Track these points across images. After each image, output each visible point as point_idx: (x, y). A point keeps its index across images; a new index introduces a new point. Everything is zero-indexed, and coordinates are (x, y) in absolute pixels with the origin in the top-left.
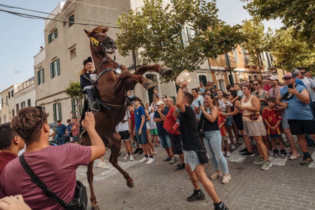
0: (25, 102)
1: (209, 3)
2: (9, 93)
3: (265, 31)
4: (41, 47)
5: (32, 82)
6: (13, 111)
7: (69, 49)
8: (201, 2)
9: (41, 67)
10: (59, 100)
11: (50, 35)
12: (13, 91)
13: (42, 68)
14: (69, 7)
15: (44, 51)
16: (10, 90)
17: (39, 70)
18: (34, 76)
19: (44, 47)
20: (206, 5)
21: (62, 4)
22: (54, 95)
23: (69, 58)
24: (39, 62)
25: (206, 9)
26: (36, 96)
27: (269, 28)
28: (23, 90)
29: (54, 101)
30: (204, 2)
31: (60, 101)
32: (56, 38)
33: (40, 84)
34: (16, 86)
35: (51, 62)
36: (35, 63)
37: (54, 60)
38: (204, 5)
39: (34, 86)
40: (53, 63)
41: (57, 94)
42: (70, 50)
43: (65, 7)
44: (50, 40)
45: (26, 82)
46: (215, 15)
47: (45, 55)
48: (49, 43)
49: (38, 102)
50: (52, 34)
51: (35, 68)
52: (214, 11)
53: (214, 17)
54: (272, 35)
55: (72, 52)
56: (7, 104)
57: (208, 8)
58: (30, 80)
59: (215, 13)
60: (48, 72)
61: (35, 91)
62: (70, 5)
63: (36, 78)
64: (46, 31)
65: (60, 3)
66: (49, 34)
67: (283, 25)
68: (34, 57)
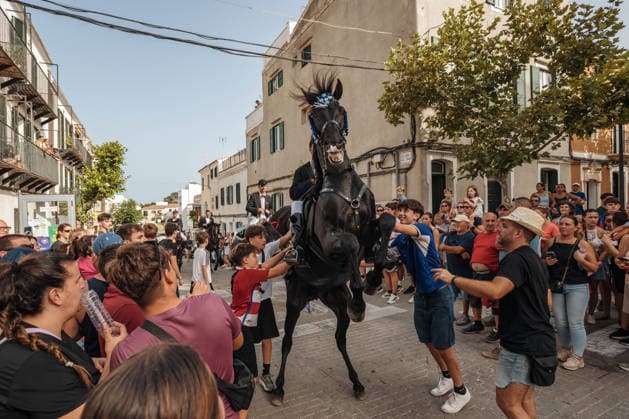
0: (232, 187)
1: (601, 10)
2: (212, 171)
4: (257, 102)
5: (243, 157)
6: (217, 198)
7: (299, 106)
8: (580, 10)
9: (256, 134)
10: (281, 189)
11: (272, 82)
12: (216, 169)
13: (258, 136)
14: (303, 31)
15: (261, 109)
16: (213, 167)
17: (252, 139)
18: (245, 147)
19: (261, 101)
20: (592, 15)
21: (293, 25)
22: (274, 180)
23: (300, 121)
24: (253, 125)
25: (589, 27)
26: (249, 181)
28: (230, 168)
29: (275, 190)
30: (588, 8)
31: (283, 191)
32: (280, 86)
33: (253, 160)
34: (220, 162)
35: (272, 126)
36: (248, 128)
37: (277, 123)
38: (586, 15)
39: (245, 163)
40: (274, 128)
41: (278, 179)
42: (302, 108)
43: (297, 31)
44: (271, 90)
45: (235, 156)
46: (611, 39)
47: (262, 115)
48: (269, 95)
49: (250, 188)
50: (274, 79)
51: (247, 135)
52: (610, 29)
53: (608, 43)
55: (303, 111)
56: (209, 187)
57: (597, 24)
58: (239, 154)
59: (611, 34)
60: (266, 144)
61: (246, 171)
62: (305, 27)
63: (249, 151)
64: (264, 74)
65: (288, 23)
66: (269, 79)
68: (247, 118)
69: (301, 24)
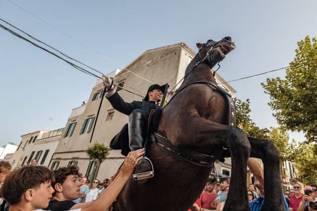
0: (42, 151)
1: (244, 103)
2: (32, 138)
3: (290, 141)
4: (84, 102)
5: (60, 133)
6: (26, 158)
7: (108, 110)
8: (237, 101)
9: (75, 120)
10: (77, 158)
11: (96, 94)
12: (36, 137)
13: (76, 122)
14: (122, 75)
15: (84, 107)
16: (34, 135)
17: (71, 123)
18: (64, 127)
19: (86, 103)
20: (241, 104)
21: (118, 71)
22: (75, 152)
23: (105, 119)
24: (75, 115)
25: (240, 108)
26: (56, 150)
27: (293, 140)
28: (47, 139)
30: (240, 101)
31: (78, 160)
32: (100, 97)
34: (42, 133)
35: (87, 118)
36: (71, 116)
37: (92, 117)
38: (239, 103)
39: (60, 137)
40: (88, 120)
41: (78, 151)
42: (109, 112)
43: (119, 74)
44: (94, 98)
45: (54, 131)
46: (247, 115)
47: (84, 110)
48: (93, 100)
49: (55, 154)
50: (99, 93)
51: (69, 120)
52: (247, 111)
53: (246, 116)
54: (296, 147)
55: (110, 114)
56: (24, 149)
57: (243, 107)
58: (58, 130)
59: (247, 113)
60: (79, 127)
61: (58, 142)
62: (124, 74)
63: (66, 130)
64: (94, 89)
65: (116, 69)
66: (95, 92)
67: (305, 139)
68: (73, 109)
69: (124, 71)
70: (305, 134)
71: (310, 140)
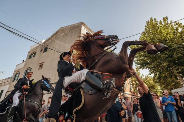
3: (141, 75)
4: (23, 61)
5: (10, 80)
7: (39, 64)
13: (19, 72)
14: (46, 43)
15: (24, 63)
17: (16, 73)
18: (12, 76)
19: (25, 61)
21: (44, 41)
23: (38, 69)
24: (18, 68)
26: (8, 89)
28: (1, 84)
32: (34, 57)
33: (14, 81)
35: (26, 69)
36: (16, 69)
37: (28, 69)
39: (10, 82)
42: (40, 65)
43: (44, 43)
44: (30, 57)
45: (6, 79)
47: (24, 65)
48: (29, 59)
49: (8, 92)
50: (32, 55)
51: (15, 71)
54: (144, 78)
55: (40, 66)
58: (8, 78)
60: (22, 75)
61: (9, 85)
64: (29, 52)
65: (42, 40)
66: (30, 54)
68: (17, 65)
69: (47, 41)
70: (149, 70)
71: (152, 73)
